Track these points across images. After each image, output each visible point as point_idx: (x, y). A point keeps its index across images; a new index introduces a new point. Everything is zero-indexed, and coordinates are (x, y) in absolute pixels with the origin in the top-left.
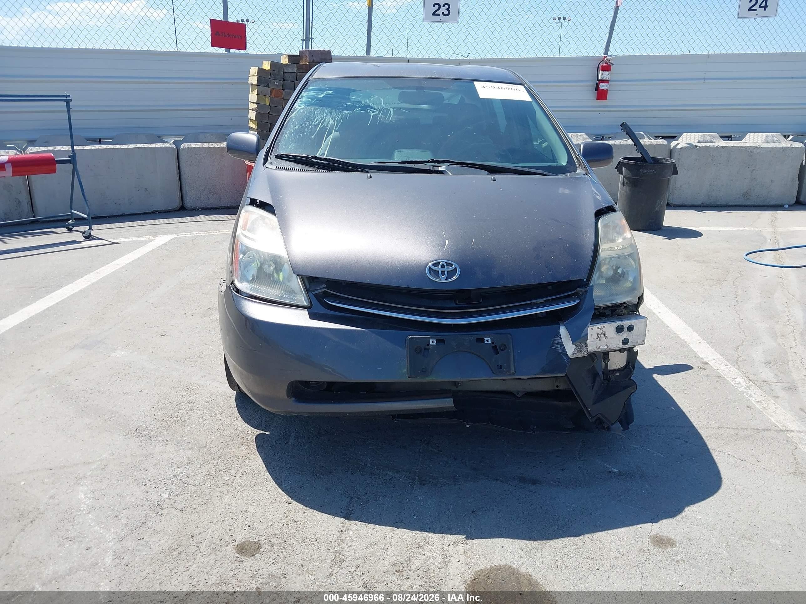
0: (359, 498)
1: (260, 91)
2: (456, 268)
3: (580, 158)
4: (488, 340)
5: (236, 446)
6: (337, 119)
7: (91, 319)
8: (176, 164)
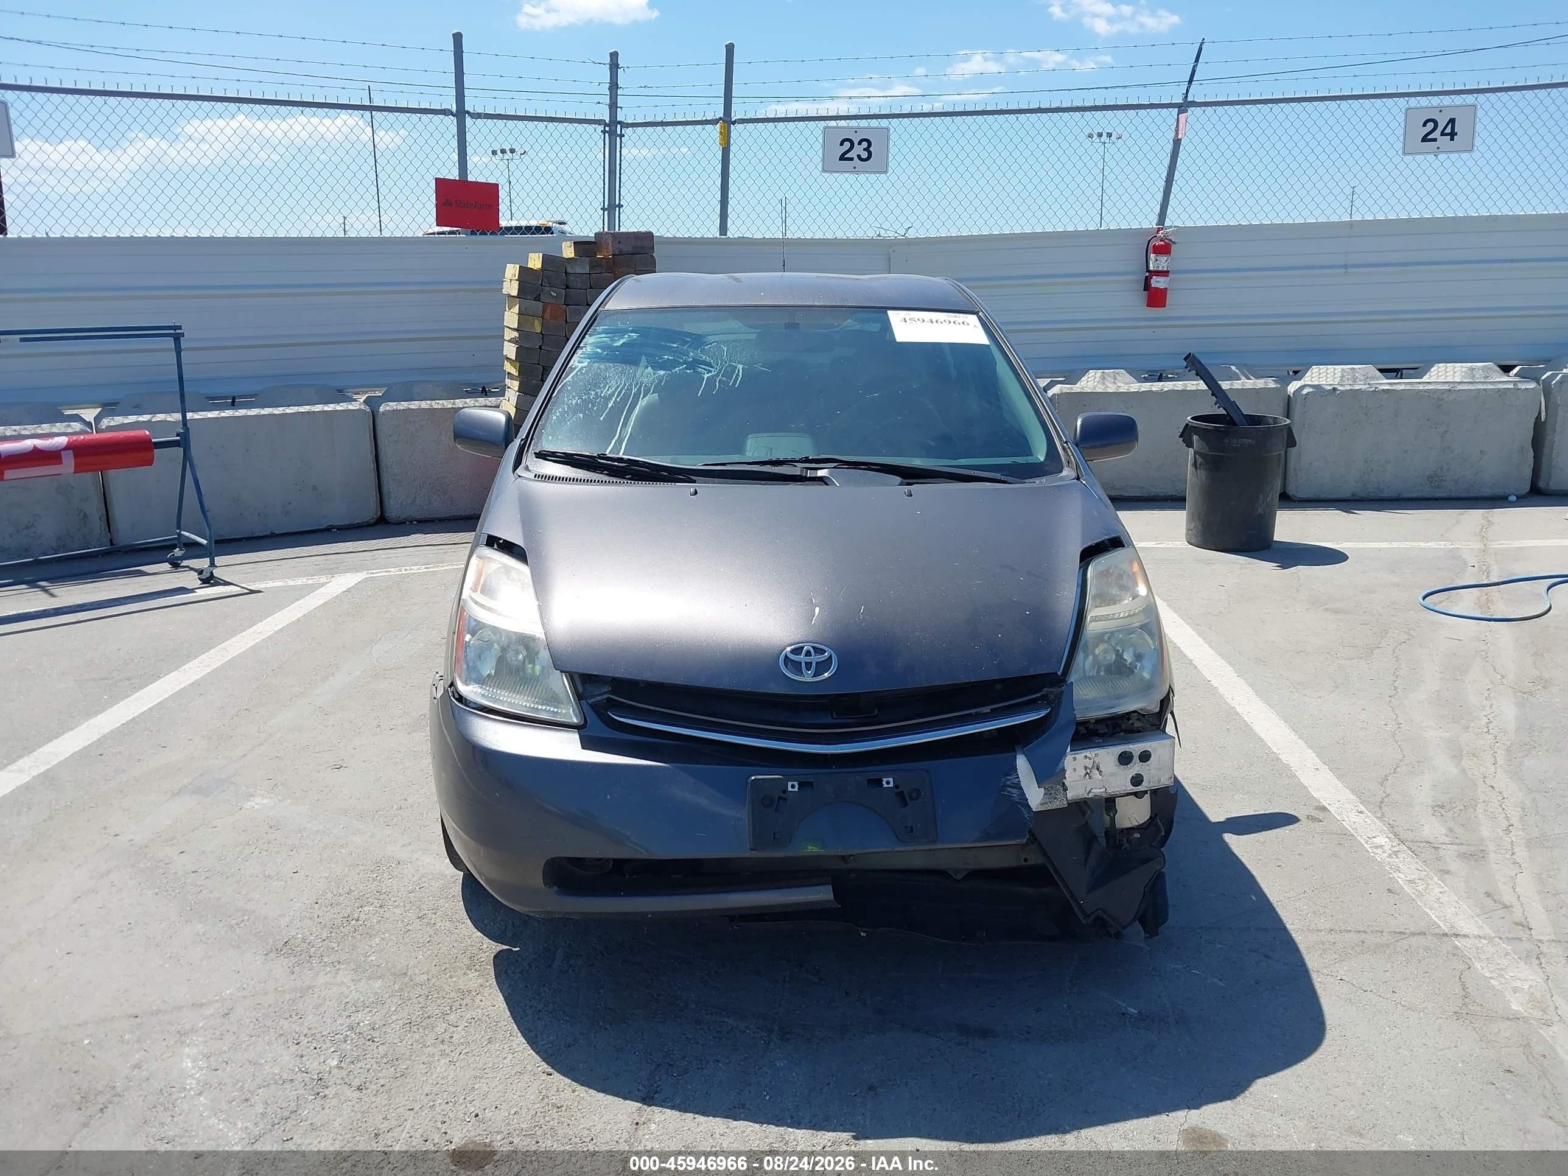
0: (671, 1065)
1: (524, 309)
2: (831, 655)
3: (1069, 448)
4: (888, 782)
5: (460, 972)
6: (645, 386)
7: (211, 738)
8: (371, 441)
